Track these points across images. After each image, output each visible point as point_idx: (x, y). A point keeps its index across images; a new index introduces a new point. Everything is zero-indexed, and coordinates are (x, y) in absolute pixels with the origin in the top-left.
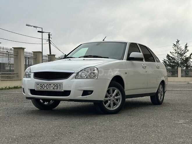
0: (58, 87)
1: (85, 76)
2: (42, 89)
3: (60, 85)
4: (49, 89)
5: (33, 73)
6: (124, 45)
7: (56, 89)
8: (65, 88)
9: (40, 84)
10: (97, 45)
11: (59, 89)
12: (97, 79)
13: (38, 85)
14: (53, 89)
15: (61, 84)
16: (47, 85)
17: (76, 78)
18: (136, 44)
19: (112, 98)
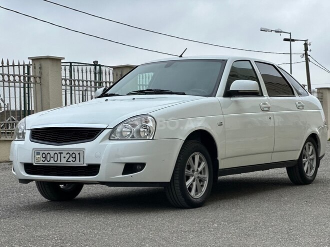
0: (75, 158)
1: (129, 133)
2: (46, 162)
3: (79, 153)
4: (59, 162)
5: (30, 131)
6: (219, 65)
7: (72, 162)
8: (88, 160)
9: (41, 153)
10: (167, 66)
11: (77, 162)
12: (153, 139)
13: (38, 154)
14: (67, 161)
15: (81, 152)
16: (56, 155)
17: (110, 138)
18: (249, 61)
19: (196, 174)
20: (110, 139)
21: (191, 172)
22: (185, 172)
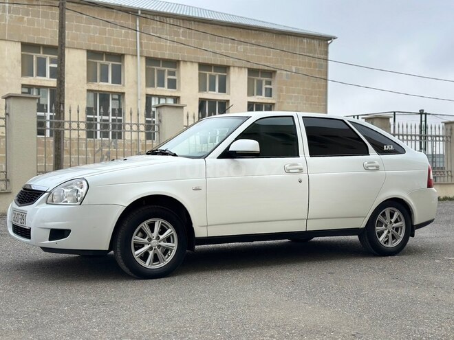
3: (25, 216)
12: (80, 204)
14: (21, 223)
18: (292, 117)
19: (154, 242)
20: (47, 203)
21: (146, 240)
22: (133, 241)
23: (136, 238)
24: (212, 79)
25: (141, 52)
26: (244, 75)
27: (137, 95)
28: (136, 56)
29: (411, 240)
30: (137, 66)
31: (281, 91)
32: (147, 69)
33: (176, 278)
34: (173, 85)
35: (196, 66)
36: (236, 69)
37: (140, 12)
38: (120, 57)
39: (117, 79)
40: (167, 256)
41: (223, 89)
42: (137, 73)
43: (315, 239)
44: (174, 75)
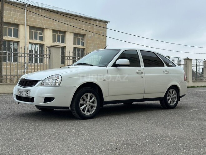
2: (20, 95)
3: (29, 92)
4: (23, 95)
7: (27, 96)
9: (19, 91)
12: (59, 86)
16: (23, 92)
18: (136, 50)
19: (88, 103)
20: (41, 86)
21: (85, 102)
22: (80, 102)
23: (81, 101)
24: (59, 37)
25: (27, 23)
26: (72, 36)
27: (25, 43)
28: (25, 25)
29: (179, 103)
30: (25, 30)
31: (88, 43)
32: (29, 31)
33: (97, 119)
34: (41, 39)
35: (52, 31)
36: (69, 33)
37: (26, 6)
38: (17, 25)
39: (16, 35)
40: (92, 109)
41: (63, 41)
42: (25, 33)
43: (134, 103)
44: (42, 35)
